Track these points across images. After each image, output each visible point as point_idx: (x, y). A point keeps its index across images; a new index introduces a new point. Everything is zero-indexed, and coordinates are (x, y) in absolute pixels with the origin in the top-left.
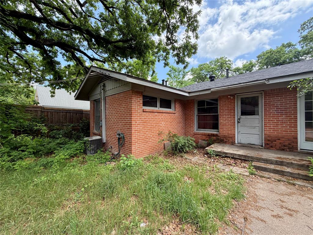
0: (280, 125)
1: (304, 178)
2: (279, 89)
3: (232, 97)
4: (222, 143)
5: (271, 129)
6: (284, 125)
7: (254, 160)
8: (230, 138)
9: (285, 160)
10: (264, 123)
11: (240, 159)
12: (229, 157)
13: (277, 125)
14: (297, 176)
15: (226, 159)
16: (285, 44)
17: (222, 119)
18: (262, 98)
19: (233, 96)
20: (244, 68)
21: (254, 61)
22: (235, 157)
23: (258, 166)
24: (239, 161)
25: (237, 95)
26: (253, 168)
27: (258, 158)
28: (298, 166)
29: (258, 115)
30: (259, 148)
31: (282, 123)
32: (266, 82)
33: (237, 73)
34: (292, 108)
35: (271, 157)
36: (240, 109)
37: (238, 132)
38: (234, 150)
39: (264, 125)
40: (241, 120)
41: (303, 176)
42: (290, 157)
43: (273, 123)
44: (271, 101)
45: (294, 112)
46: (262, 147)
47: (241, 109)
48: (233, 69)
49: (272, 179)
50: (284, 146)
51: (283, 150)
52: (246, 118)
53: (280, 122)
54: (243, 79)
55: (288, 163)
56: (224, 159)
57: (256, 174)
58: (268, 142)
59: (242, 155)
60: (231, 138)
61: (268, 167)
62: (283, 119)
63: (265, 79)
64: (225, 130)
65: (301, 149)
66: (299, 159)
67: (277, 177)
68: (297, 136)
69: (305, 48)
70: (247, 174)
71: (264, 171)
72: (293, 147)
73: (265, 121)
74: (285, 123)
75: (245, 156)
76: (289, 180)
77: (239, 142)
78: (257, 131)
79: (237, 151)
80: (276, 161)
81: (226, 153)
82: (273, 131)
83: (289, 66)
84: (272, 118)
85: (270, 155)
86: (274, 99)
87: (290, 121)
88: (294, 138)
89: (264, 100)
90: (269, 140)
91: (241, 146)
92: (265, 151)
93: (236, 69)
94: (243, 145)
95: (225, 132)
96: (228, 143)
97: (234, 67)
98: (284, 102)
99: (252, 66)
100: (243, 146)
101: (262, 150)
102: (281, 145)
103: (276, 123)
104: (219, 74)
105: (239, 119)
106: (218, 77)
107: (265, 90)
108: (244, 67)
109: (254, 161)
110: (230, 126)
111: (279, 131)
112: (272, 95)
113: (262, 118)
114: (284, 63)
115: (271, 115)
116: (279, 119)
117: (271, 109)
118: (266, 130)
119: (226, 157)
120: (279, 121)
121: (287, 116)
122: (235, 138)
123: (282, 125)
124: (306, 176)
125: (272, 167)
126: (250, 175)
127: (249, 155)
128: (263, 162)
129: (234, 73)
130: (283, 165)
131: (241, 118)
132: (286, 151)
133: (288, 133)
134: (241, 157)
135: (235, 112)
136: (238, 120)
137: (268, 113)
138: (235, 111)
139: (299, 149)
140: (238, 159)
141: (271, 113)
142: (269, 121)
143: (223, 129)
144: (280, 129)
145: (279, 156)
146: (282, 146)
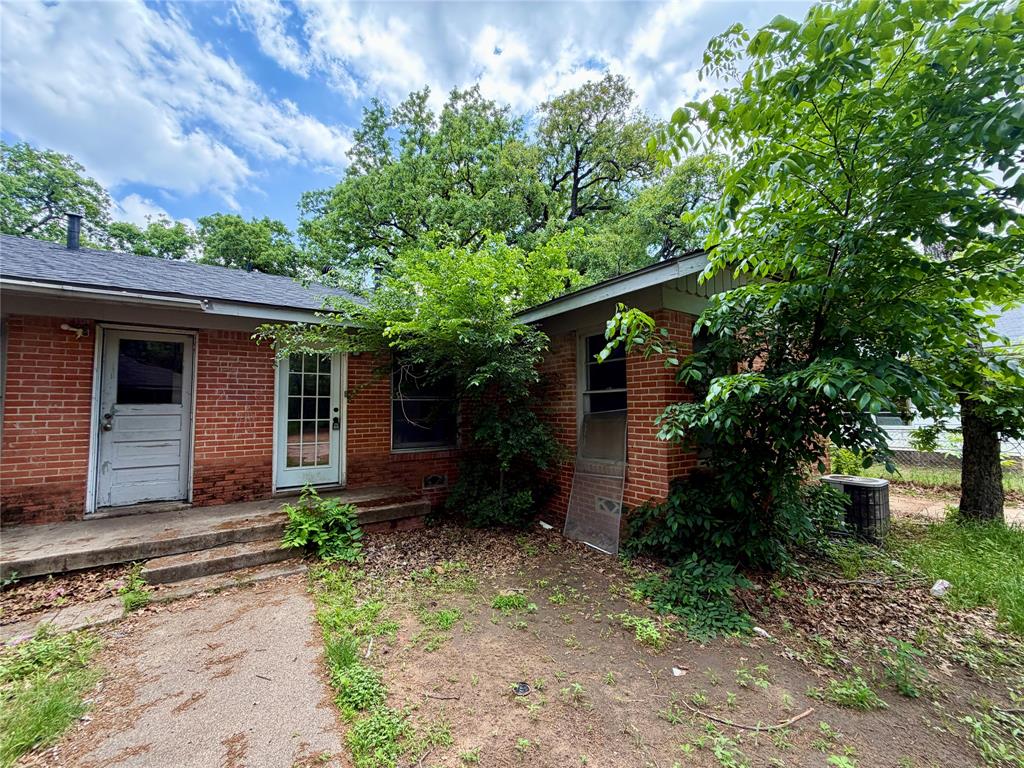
0: (237, 431)
1: (274, 557)
2: (239, 333)
3: (80, 332)
4: (15, 526)
5: (215, 443)
6: (246, 433)
7: (154, 554)
8: (60, 494)
9: (239, 528)
10: (196, 427)
11: (94, 570)
12: (43, 578)
13: (228, 431)
14: (260, 560)
15: (21, 591)
16: (272, 221)
17: (18, 418)
18: (194, 350)
19: (89, 327)
20: (153, 236)
21: (191, 227)
22: (70, 568)
23: (163, 570)
24: (92, 577)
25: (103, 325)
26: (145, 585)
27: (164, 543)
28: (266, 531)
29: (181, 403)
30: (177, 509)
31: (242, 425)
32: (204, 307)
33: (128, 245)
34: (263, 387)
35: (206, 528)
36: (116, 379)
37: (101, 468)
38: (74, 539)
39: (196, 433)
40: (116, 420)
41: (272, 553)
42: (252, 515)
43: (219, 426)
44: (218, 364)
45: (268, 398)
46: (184, 505)
47: (119, 381)
48: (110, 223)
49: (201, 595)
50: (244, 488)
51: (242, 499)
52: (138, 413)
53: (236, 423)
54: (135, 274)
55: (245, 533)
56: (11, 593)
57: (151, 602)
58: (201, 486)
59: (107, 552)
60: (68, 492)
61: (191, 563)
62: (244, 414)
63: (202, 298)
64: (31, 467)
65: (277, 489)
66: (270, 515)
67: (213, 581)
68: (271, 457)
69: (307, 250)
70: (118, 614)
71: (181, 579)
72: (262, 486)
73: (197, 421)
74: (248, 425)
75: (118, 552)
76: (242, 577)
77: (102, 504)
78: (171, 455)
79: (88, 540)
80: (218, 537)
81: (28, 565)
82: (218, 449)
83: (269, 279)
84: (217, 412)
85: (205, 522)
86: (225, 359)
87: (258, 420)
88: (266, 464)
89: (199, 358)
90: (205, 480)
91: (110, 517)
92: (192, 515)
93: (122, 229)
94: (117, 513)
95: (34, 473)
96: (46, 518)
97: (114, 216)
98: (248, 371)
99: (185, 243)
100: (117, 515)
101: (184, 513)
102: (236, 487)
103: (225, 426)
104: (39, 218)
105: (108, 417)
106: (29, 230)
107: (202, 330)
108: (156, 235)
109: (149, 559)
110: (64, 444)
111: (233, 448)
112: (222, 348)
113: (191, 413)
114: (265, 268)
115: (214, 403)
116: (234, 414)
117: (217, 387)
118: (200, 450)
119: (23, 582)
120: (235, 420)
121: (252, 409)
122: (85, 491)
123: (240, 431)
124: (278, 551)
125: (204, 557)
126: (130, 614)
127: (134, 543)
128: (180, 550)
129: (114, 241)
130: (233, 543)
131: (117, 411)
132: (248, 500)
133: (254, 453)
134: (102, 559)
135: (91, 391)
136: (105, 422)
137: (209, 397)
138: (91, 385)
139: (274, 488)
140: (85, 571)
141: (216, 397)
142: (208, 421)
143: (23, 460)
144: (235, 443)
145: (227, 519)
146: (238, 489)
